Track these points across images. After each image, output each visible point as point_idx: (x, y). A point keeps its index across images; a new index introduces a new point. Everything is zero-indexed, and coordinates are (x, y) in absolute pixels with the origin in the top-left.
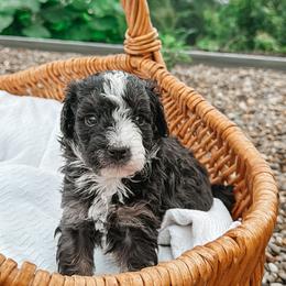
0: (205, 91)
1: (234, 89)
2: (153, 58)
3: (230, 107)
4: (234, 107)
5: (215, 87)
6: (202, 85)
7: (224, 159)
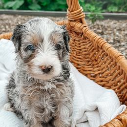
0: (110, 32)
1: (124, 31)
2: (81, 22)
3: (122, 39)
4: (124, 39)
5: (115, 30)
6: (109, 29)
7: (117, 72)
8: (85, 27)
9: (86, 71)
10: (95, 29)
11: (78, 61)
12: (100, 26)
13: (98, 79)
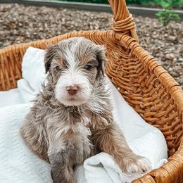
2: (130, 34)
7: (171, 106)
8: (134, 41)
9: (134, 100)
10: (166, 35)
11: (125, 85)
12: (175, 31)
13: (148, 113)
